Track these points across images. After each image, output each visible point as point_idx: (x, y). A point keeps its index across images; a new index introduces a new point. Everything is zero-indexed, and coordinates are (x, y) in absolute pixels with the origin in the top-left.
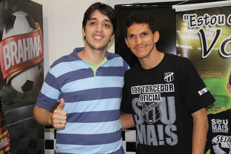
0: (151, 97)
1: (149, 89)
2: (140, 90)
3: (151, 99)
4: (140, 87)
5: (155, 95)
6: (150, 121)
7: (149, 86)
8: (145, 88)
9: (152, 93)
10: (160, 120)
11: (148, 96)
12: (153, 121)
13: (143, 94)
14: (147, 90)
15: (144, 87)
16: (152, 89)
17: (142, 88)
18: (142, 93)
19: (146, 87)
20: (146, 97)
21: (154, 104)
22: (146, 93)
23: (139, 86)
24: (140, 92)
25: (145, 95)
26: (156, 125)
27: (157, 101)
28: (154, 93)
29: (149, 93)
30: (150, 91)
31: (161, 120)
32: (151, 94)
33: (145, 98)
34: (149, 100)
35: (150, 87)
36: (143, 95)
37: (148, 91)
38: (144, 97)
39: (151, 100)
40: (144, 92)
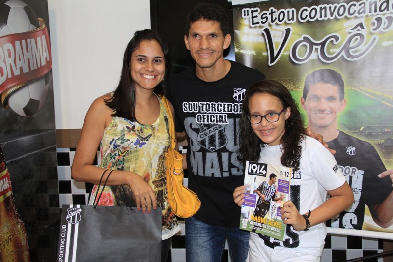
0: (214, 117)
1: (211, 107)
2: (197, 108)
3: (214, 120)
4: (197, 104)
5: (220, 115)
6: (212, 148)
7: (210, 104)
8: (205, 106)
9: (215, 113)
10: (225, 147)
11: (210, 116)
12: (215, 148)
13: (202, 113)
14: (208, 108)
15: (203, 104)
16: (214, 107)
17: (201, 105)
18: (199, 112)
19: (207, 104)
20: (206, 117)
21: (217, 126)
22: (205, 113)
23: (195, 103)
24: (197, 110)
25: (205, 114)
26: (219, 153)
27: (221, 123)
28: (217, 113)
29: (210, 113)
30: (212, 110)
31: (227, 147)
32: (213, 114)
33: (204, 119)
34: (211, 121)
35: (212, 104)
36: (202, 115)
37: (209, 110)
38: (204, 117)
39: (214, 122)
40: (203, 110)
